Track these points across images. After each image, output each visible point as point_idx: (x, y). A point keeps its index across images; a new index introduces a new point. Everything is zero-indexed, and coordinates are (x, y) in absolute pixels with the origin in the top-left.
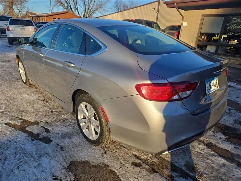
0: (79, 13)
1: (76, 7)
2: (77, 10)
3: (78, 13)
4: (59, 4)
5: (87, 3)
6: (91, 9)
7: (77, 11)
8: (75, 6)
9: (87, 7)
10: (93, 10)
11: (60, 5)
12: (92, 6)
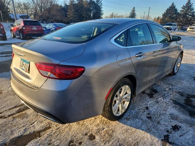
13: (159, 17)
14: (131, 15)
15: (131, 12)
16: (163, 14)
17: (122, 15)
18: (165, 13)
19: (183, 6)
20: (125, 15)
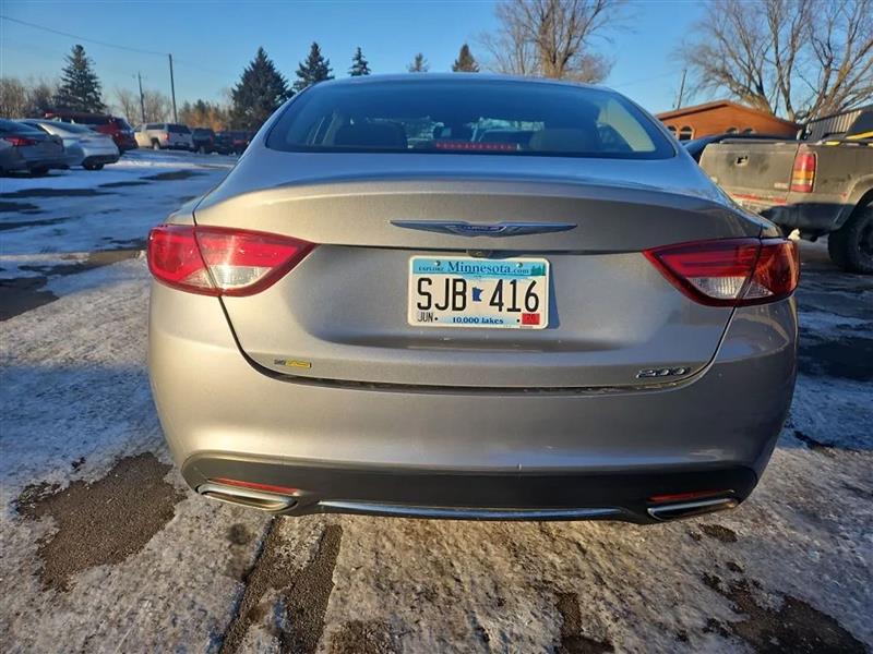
0: (792, 104)
1: (785, 82)
2: (787, 94)
3: (788, 102)
4: (718, 78)
5: (837, 65)
6: (853, 84)
7: (782, 97)
8: (781, 78)
9: (833, 80)
10: (859, 86)
11: (720, 83)
12: (857, 72)
13: (200, 102)
14: (73, 83)
15: (66, 68)
16: (234, 91)
17: (13, 81)
18: (239, 87)
19: (301, 65)
20: (31, 79)
